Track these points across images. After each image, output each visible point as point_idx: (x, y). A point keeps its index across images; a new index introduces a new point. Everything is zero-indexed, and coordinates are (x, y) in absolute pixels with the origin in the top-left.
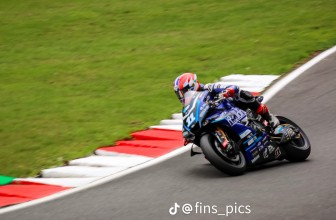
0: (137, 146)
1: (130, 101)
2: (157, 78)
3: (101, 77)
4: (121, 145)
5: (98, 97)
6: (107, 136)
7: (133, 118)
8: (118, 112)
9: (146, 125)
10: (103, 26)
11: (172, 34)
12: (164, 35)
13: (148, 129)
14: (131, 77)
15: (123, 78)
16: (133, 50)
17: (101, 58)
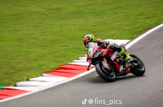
0: (62, 72)
1: (59, 51)
2: (72, 40)
3: (45, 40)
4: (54, 71)
5: (44, 49)
6: (48, 67)
7: (60, 59)
8: (53, 56)
9: (66, 62)
10: (47, 16)
11: (80, 20)
12: (76, 20)
13: (67, 64)
14: (60, 40)
15: (56, 40)
16: (61, 27)
17: (46, 31)
